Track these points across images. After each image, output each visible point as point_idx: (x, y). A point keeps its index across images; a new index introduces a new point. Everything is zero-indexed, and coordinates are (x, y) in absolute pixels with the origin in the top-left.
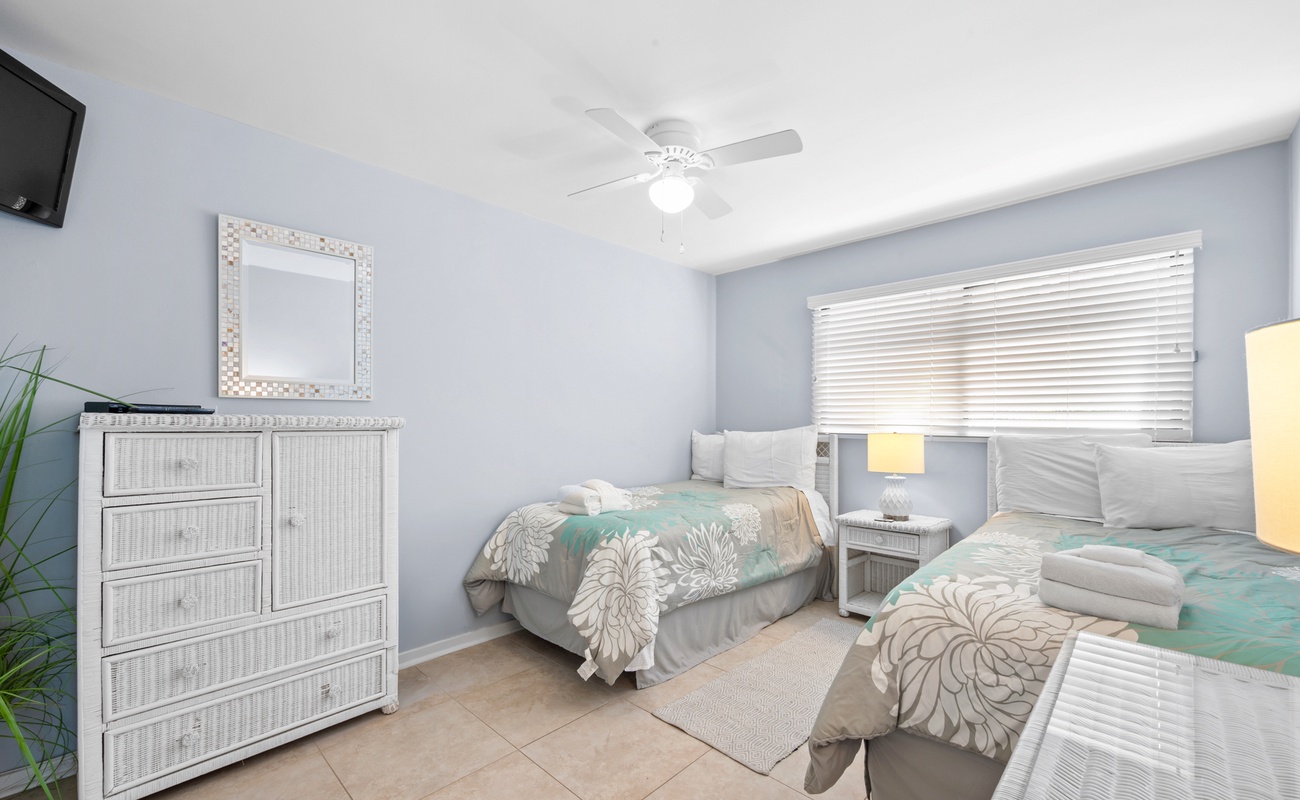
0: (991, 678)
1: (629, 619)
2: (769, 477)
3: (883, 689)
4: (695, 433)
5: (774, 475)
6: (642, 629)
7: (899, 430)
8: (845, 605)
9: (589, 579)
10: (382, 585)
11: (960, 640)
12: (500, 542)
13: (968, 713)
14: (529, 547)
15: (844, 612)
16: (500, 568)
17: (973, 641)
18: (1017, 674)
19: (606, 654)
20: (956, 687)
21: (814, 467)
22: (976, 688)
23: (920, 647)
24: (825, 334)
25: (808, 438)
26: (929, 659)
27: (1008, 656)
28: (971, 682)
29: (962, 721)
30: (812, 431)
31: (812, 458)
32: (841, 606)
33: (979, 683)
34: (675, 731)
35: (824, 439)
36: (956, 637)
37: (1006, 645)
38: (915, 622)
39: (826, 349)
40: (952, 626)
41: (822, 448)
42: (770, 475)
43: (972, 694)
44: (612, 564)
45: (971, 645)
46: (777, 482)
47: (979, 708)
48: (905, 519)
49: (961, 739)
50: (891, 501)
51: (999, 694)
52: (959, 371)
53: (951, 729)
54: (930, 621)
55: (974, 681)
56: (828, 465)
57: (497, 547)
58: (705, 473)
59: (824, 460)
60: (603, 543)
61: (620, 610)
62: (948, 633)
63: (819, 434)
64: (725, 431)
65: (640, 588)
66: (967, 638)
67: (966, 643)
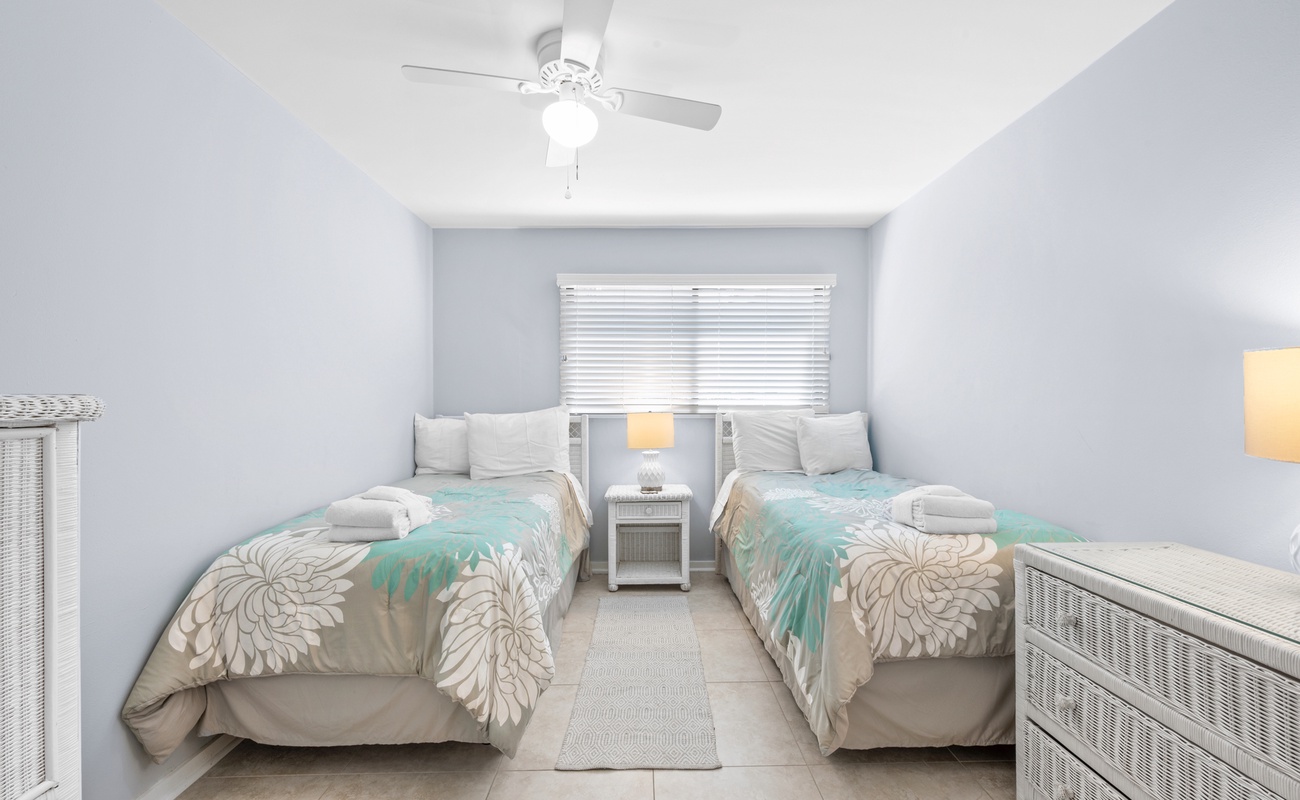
0: (930, 596)
1: (524, 661)
2: (526, 463)
3: (863, 633)
4: (419, 417)
5: (533, 460)
6: (545, 668)
7: (653, 409)
8: (615, 579)
9: (462, 627)
10: (46, 784)
11: (907, 573)
12: (202, 615)
13: (920, 629)
14: (290, 609)
15: (614, 587)
16: (212, 660)
17: (915, 572)
18: (947, 588)
19: (502, 721)
20: (907, 611)
21: (568, 448)
22: (924, 607)
23: (880, 588)
24: (574, 313)
25: (560, 418)
26: (887, 596)
27: (939, 576)
28: (920, 604)
29: (917, 637)
30: (564, 411)
31: (565, 440)
32: (610, 581)
33: (925, 603)
34: (601, 775)
35: (577, 419)
36: (903, 573)
37: (935, 568)
38: (872, 568)
39: (575, 329)
40: (897, 564)
41: (575, 429)
42: (528, 460)
43: (922, 613)
44: (491, 596)
45: (914, 575)
46: (535, 468)
47: (928, 622)
48: (660, 489)
49: (915, 652)
50: (653, 474)
51: (939, 607)
52: (693, 359)
53: (907, 646)
54: (882, 565)
55: (922, 602)
56: (580, 445)
57: (199, 626)
58: (439, 464)
59: (576, 440)
60: (467, 571)
61: (509, 654)
62: (897, 571)
63: (571, 414)
64: (466, 414)
65: (530, 617)
66: (911, 571)
67: (911, 574)
